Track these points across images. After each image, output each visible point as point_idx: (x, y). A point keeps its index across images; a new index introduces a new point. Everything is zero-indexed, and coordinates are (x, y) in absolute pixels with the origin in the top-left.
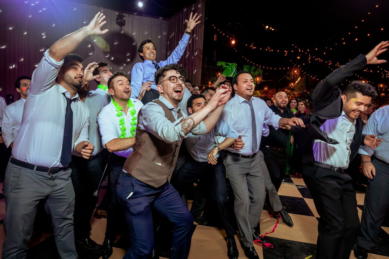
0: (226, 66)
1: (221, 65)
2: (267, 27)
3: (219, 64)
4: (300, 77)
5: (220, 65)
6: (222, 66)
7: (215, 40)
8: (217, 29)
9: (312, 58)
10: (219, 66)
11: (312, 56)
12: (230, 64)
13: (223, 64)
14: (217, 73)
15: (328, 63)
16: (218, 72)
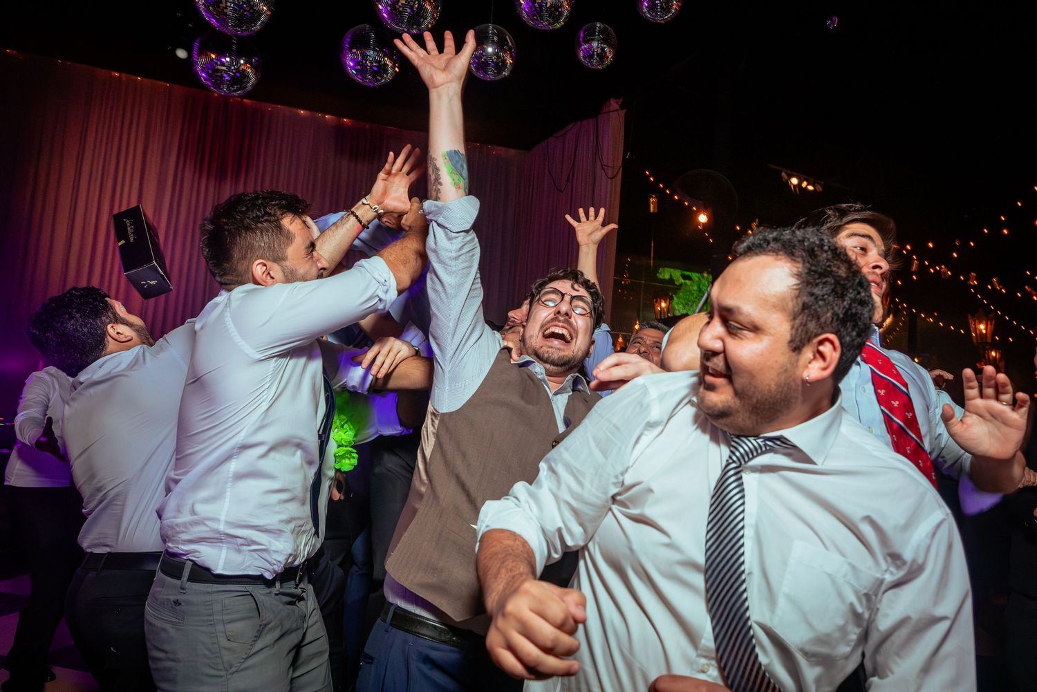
0: (683, 281)
1: (671, 276)
2: (794, 181)
3: (665, 274)
4: (891, 316)
5: (667, 277)
6: (671, 281)
7: (652, 209)
8: (657, 182)
9: (921, 265)
10: (664, 281)
11: (921, 260)
12: (695, 276)
13: (677, 274)
14: (656, 301)
15: (967, 279)
16: (659, 300)
